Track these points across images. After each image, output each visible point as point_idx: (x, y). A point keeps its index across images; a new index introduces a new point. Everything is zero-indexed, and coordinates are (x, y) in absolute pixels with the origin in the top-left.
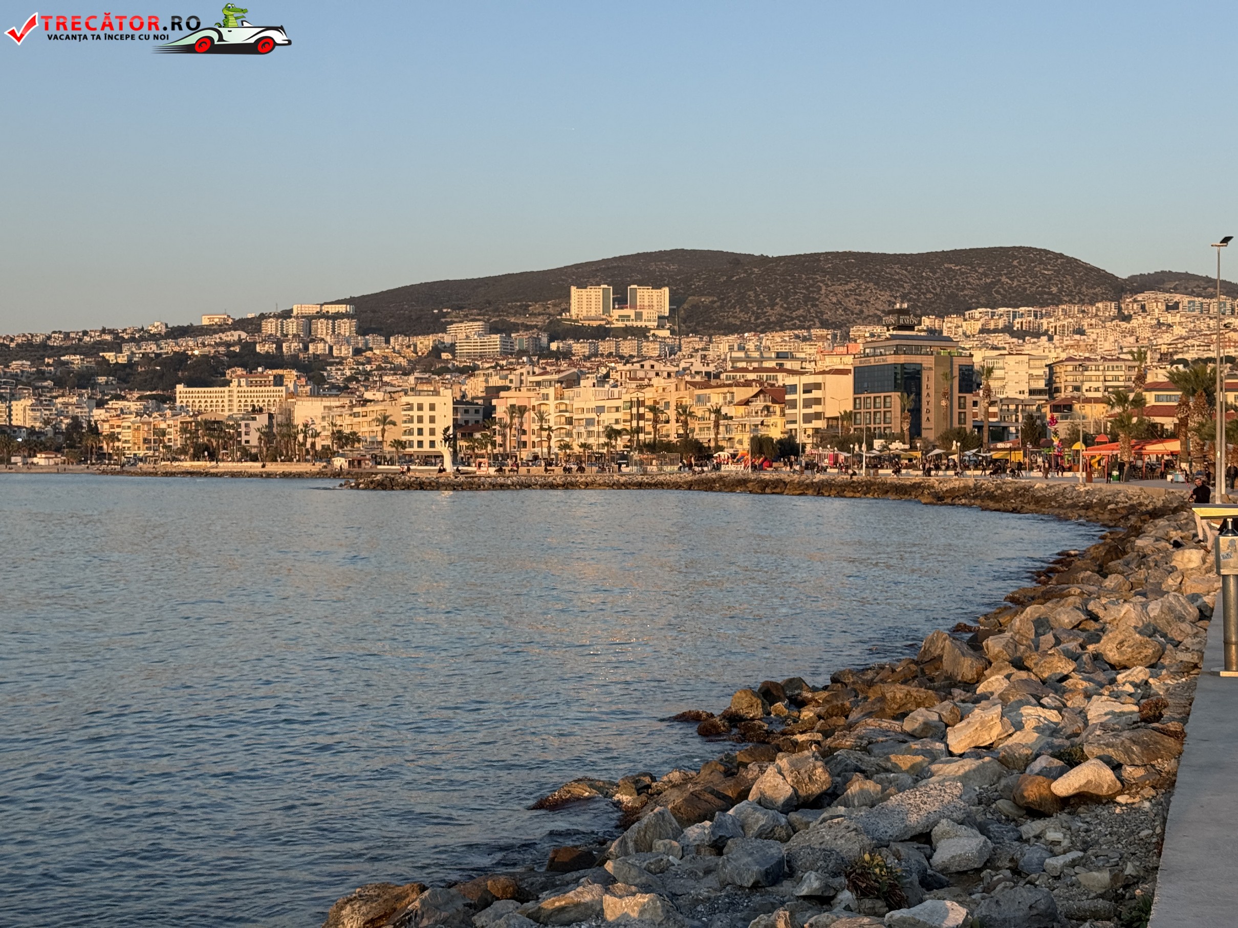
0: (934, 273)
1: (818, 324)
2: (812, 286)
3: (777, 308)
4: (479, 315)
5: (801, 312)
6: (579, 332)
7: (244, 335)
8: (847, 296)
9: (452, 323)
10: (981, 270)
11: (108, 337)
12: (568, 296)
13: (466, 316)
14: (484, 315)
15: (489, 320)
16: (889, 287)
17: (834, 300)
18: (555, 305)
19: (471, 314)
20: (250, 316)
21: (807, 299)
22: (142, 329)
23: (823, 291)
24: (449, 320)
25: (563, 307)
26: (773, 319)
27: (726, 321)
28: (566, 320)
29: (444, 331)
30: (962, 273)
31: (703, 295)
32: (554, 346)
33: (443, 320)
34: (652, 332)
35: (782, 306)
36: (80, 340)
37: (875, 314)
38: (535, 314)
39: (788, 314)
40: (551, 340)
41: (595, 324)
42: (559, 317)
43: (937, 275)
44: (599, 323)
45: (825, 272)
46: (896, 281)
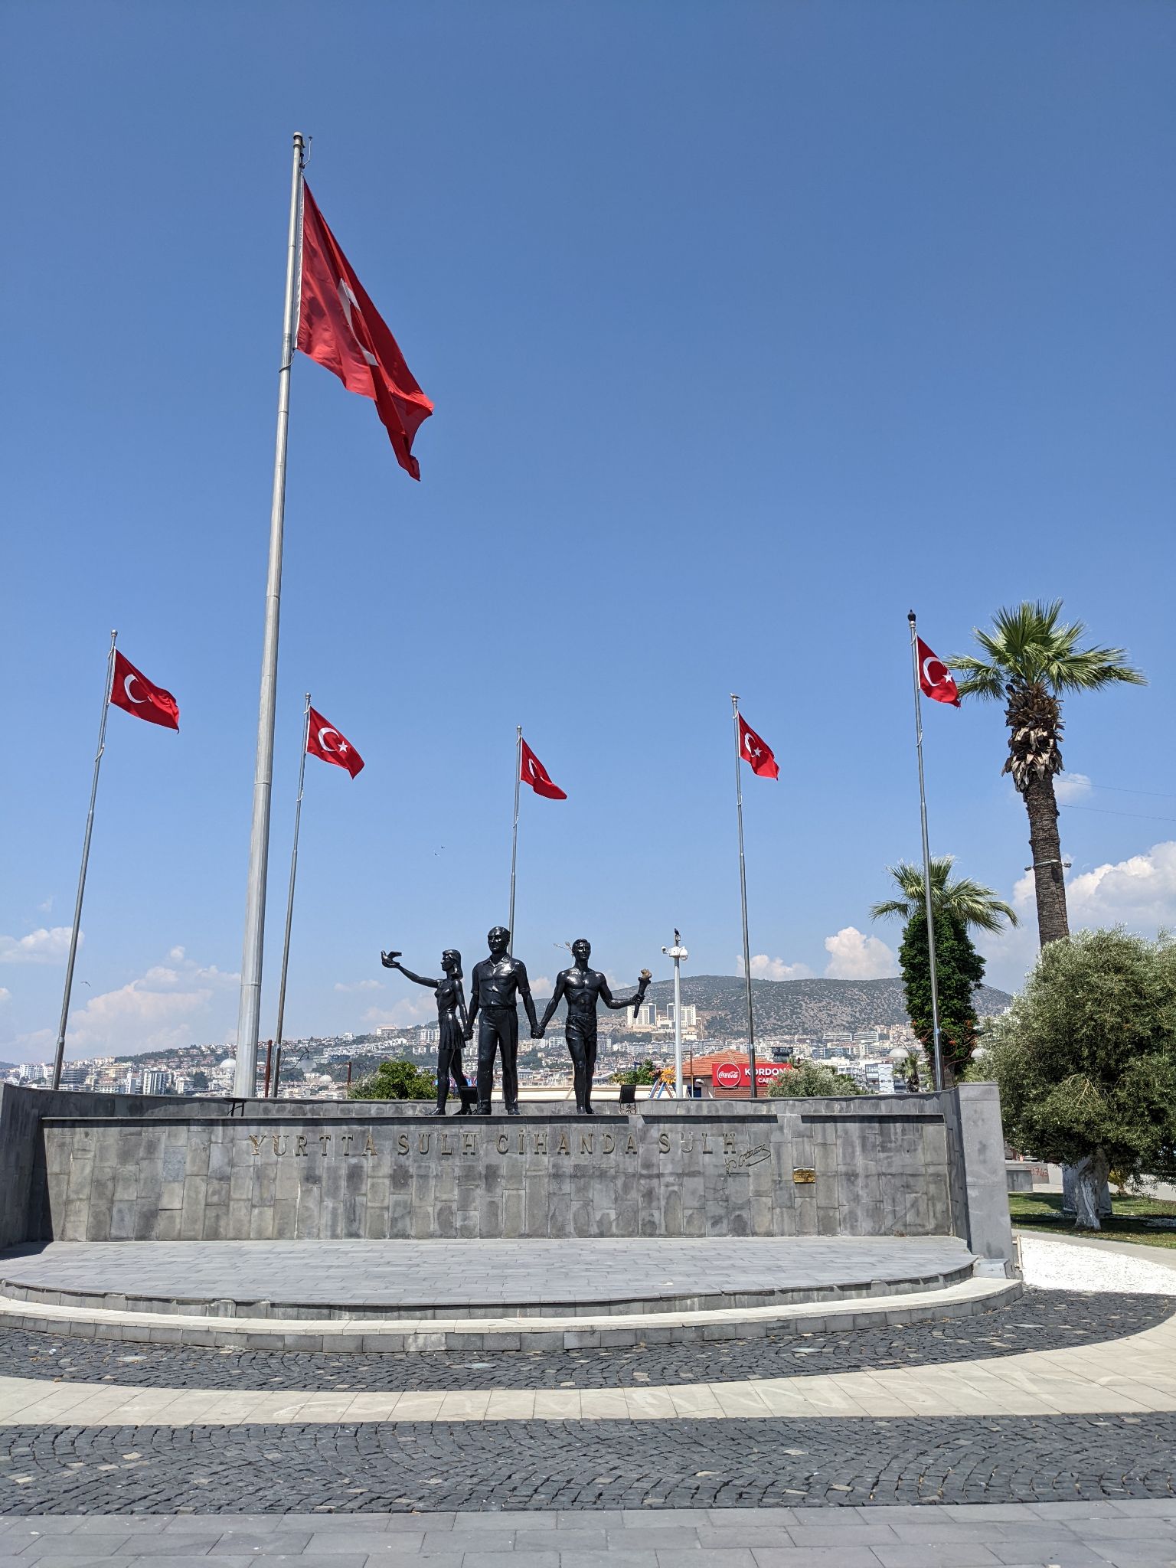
1: (801, 1032)
2: (796, 1003)
3: (772, 1020)
5: (788, 1022)
6: (632, 1038)
7: (405, 1041)
8: (821, 1011)
11: (314, 1044)
16: (850, 1004)
17: (812, 1014)
18: (616, 1018)
20: (409, 1027)
21: (793, 1013)
22: (337, 1037)
23: (804, 1008)
25: (621, 1019)
26: (769, 1027)
27: (735, 1029)
28: (624, 1028)
31: (719, 1009)
32: (616, 1047)
34: (684, 1037)
35: (775, 1018)
37: (842, 1025)
39: (779, 1023)
40: (614, 1043)
41: (644, 1031)
42: (619, 1026)
43: (885, 996)
44: (648, 1030)
45: (805, 994)
46: (855, 1000)
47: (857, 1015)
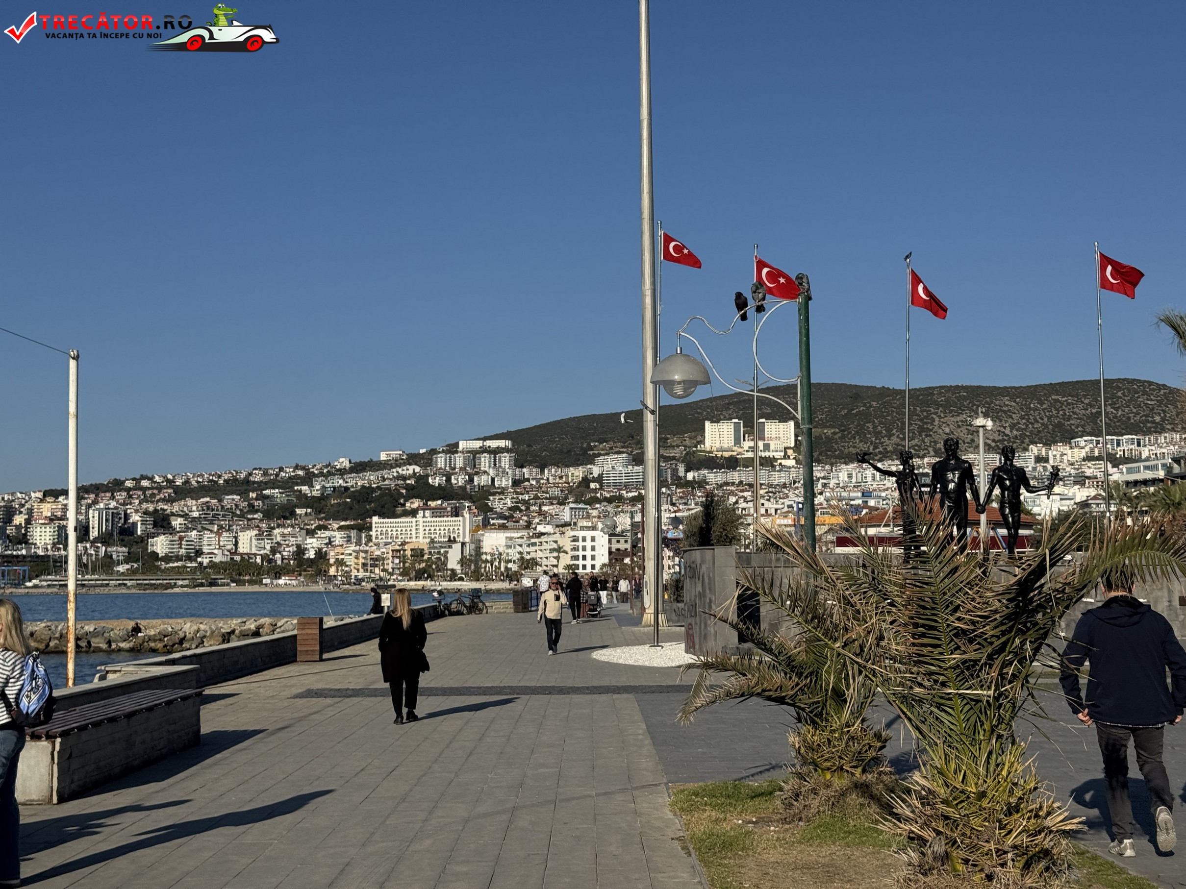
0: (1042, 404)
1: (932, 453)
2: (926, 417)
3: (894, 439)
4: (623, 447)
5: (915, 442)
6: (712, 463)
7: (418, 469)
8: (959, 426)
9: (599, 455)
10: (1087, 401)
11: (301, 473)
12: (703, 429)
13: (611, 448)
14: (627, 447)
15: (632, 452)
17: (946, 430)
18: (690, 438)
19: (616, 447)
20: (422, 451)
21: (921, 430)
22: (330, 464)
23: (936, 423)
24: (596, 452)
25: (698, 440)
26: (890, 448)
27: (846, 451)
28: (701, 451)
29: (592, 463)
30: (1069, 404)
31: (826, 427)
32: (690, 476)
33: (591, 453)
34: (779, 461)
35: (898, 437)
36: (277, 475)
38: (674, 447)
40: (687, 471)
41: (727, 454)
42: (694, 449)
43: (1044, 406)
44: (730, 453)
45: (938, 405)
46: (1005, 412)
47: (1007, 431)
